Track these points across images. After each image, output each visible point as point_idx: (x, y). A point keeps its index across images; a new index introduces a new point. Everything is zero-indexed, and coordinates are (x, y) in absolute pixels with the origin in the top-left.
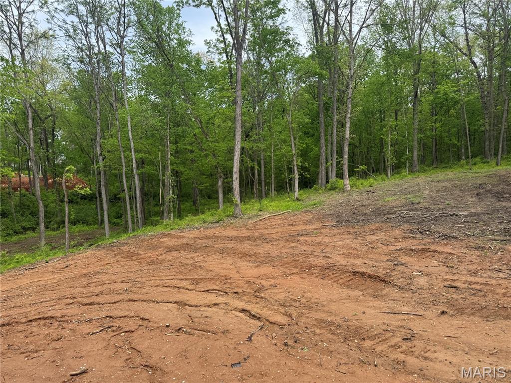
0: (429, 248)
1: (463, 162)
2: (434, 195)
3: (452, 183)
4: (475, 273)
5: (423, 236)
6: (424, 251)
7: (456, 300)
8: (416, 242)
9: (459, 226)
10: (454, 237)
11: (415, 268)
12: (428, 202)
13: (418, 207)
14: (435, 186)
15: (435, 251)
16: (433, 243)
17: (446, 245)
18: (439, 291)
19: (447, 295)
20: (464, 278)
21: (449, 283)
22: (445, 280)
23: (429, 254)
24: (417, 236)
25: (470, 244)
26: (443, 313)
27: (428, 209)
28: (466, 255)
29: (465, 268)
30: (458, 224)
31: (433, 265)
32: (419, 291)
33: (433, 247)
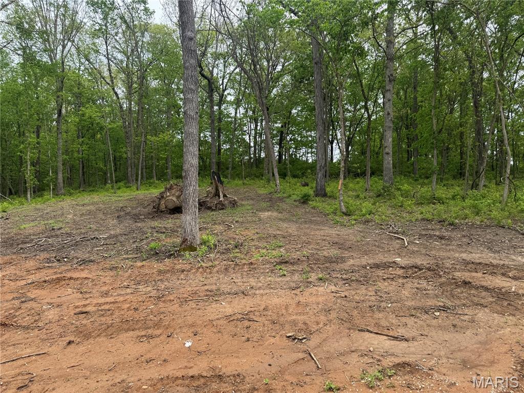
0: (64, 277)
1: (108, 186)
2: (77, 219)
3: (97, 206)
4: (106, 294)
5: (61, 264)
6: (59, 280)
7: (85, 326)
8: (51, 271)
9: (98, 249)
10: (92, 261)
11: (46, 301)
12: (69, 227)
13: (58, 232)
14: (80, 210)
15: (71, 278)
16: (69, 270)
17: (82, 270)
18: (69, 321)
19: (77, 322)
20: (95, 301)
21: (80, 309)
22: (77, 307)
23: (64, 282)
24: (54, 264)
25: (105, 266)
26: (70, 343)
27: (69, 235)
28: (101, 277)
29: (97, 291)
30: (97, 247)
31: (67, 293)
32: (47, 327)
33: (69, 275)
